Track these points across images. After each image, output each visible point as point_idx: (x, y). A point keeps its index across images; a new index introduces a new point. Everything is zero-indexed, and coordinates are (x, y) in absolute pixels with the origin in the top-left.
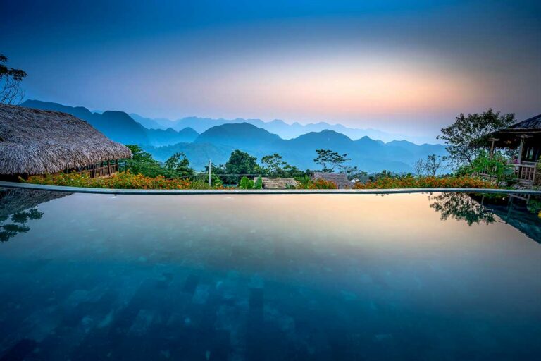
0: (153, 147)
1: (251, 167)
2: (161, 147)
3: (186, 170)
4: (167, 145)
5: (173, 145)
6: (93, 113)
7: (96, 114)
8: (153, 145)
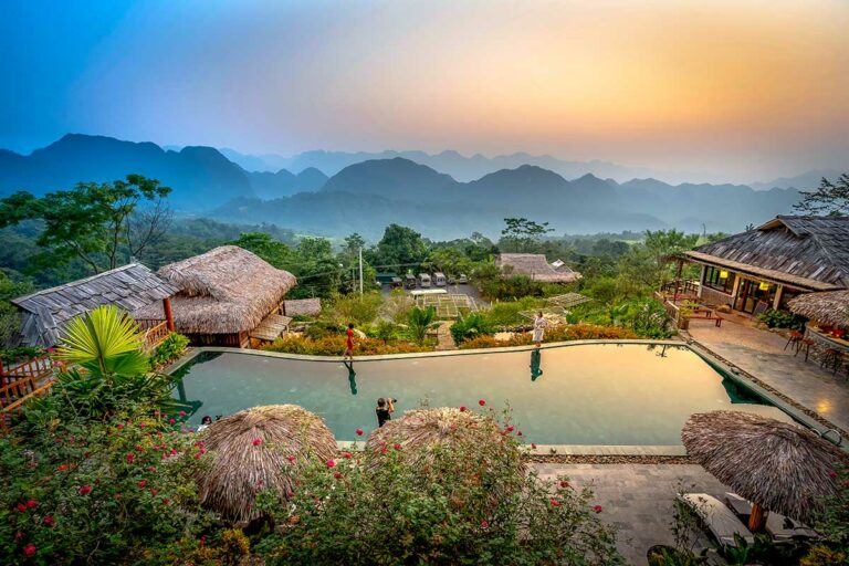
0: (260, 201)
1: (413, 247)
2: (271, 201)
3: (329, 262)
4: (281, 197)
5: (290, 196)
6: (166, 150)
7: (171, 153)
8: (260, 197)
